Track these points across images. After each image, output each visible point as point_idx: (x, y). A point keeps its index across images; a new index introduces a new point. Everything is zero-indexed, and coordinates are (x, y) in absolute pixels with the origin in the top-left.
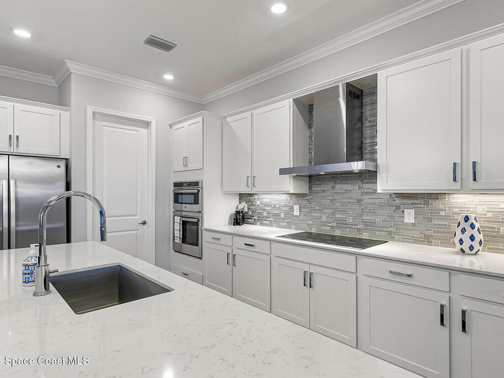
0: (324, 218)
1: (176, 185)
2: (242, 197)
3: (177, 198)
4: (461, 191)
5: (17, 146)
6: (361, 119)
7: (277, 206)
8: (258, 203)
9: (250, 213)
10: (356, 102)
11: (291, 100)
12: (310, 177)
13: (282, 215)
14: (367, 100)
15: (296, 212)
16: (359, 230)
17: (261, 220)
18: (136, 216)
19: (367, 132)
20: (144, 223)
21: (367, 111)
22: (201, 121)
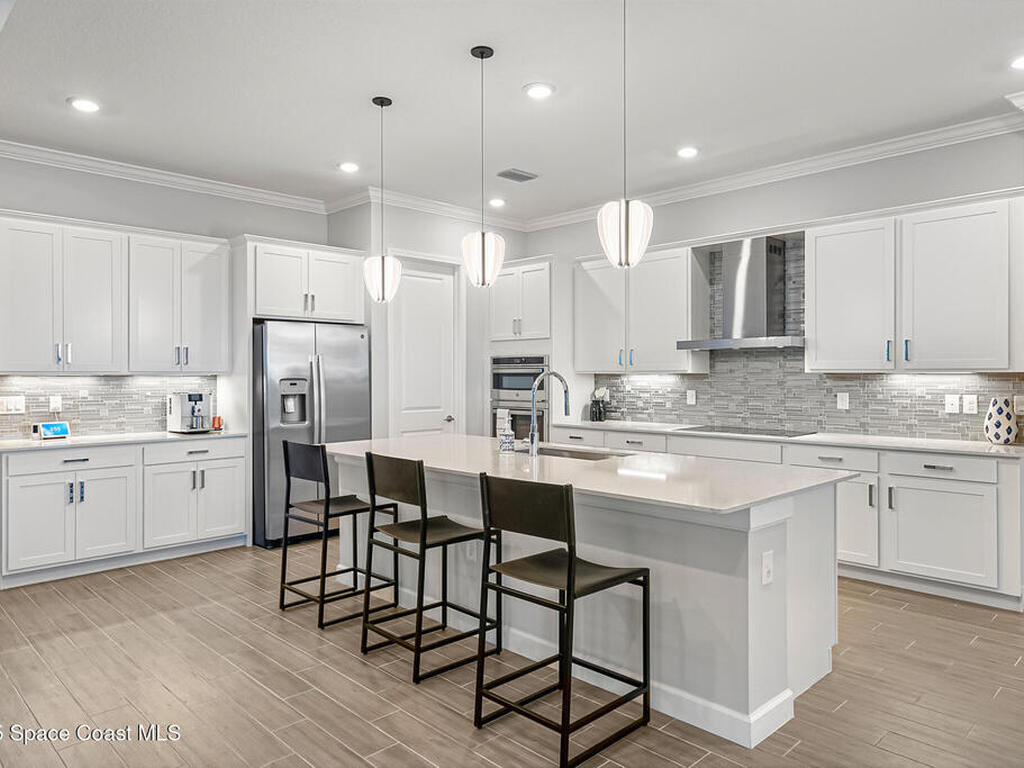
0: (733, 407)
1: (496, 361)
2: (599, 379)
3: (497, 382)
4: (896, 370)
5: (313, 309)
6: (783, 278)
7: (660, 392)
8: (628, 388)
9: (614, 403)
10: (777, 257)
11: (690, 249)
12: (711, 351)
13: (668, 405)
14: (790, 254)
15: (691, 399)
16: (780, 420)
17: (634, 412)
18: (439, 408)
19: (791, 296)
20: (450, 419)
21: (791, 269)
22: (547, 269)
